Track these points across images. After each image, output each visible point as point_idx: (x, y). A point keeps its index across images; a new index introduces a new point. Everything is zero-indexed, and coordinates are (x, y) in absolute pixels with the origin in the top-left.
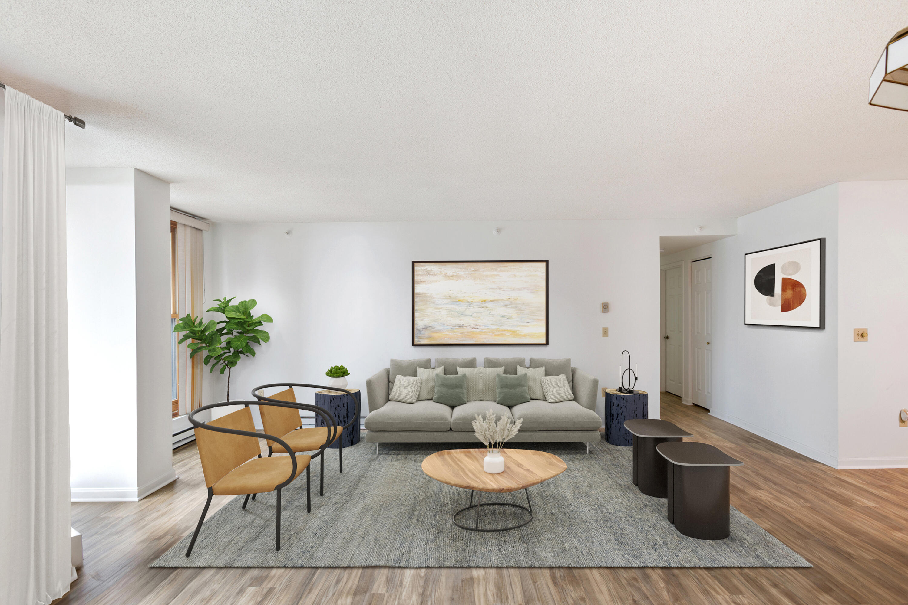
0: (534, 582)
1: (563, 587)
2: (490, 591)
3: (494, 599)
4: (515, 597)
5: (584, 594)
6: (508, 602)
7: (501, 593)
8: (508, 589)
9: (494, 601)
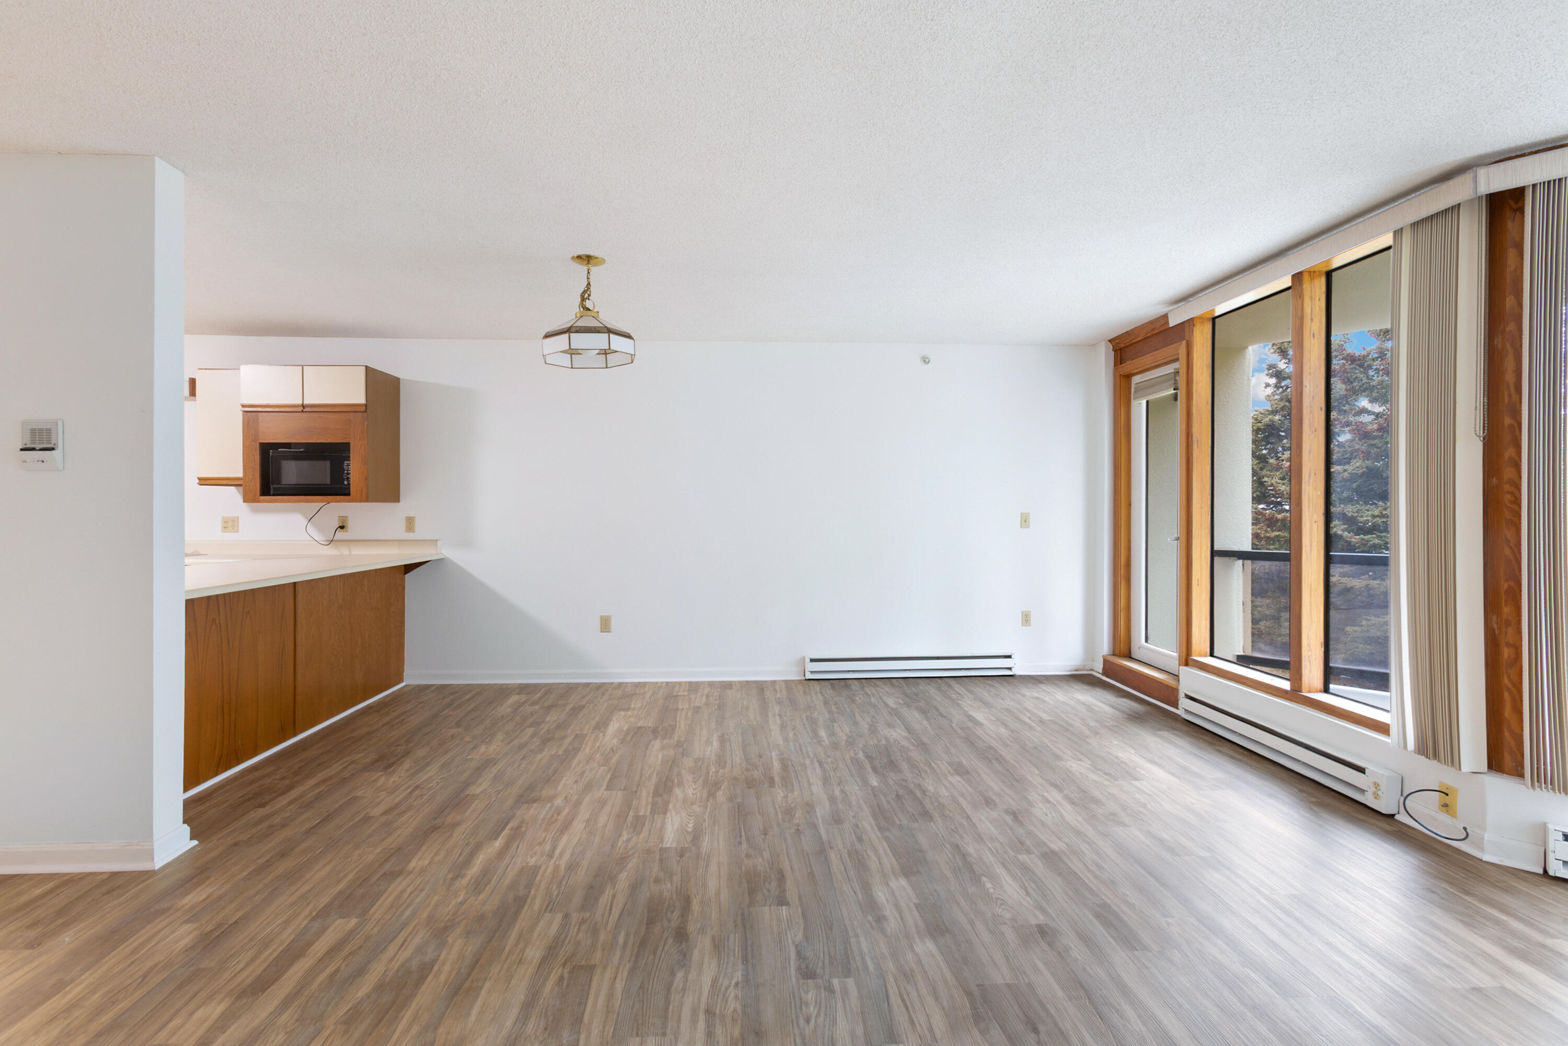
0: (812, 874)
1: (771, 869)
2: (874, 861)
3: (866, 853)
4: (839, 856)
5: (745, 861)
6: (848, 850)
7: (858, 859)
8: (850, 864)
9: (866, 851)
